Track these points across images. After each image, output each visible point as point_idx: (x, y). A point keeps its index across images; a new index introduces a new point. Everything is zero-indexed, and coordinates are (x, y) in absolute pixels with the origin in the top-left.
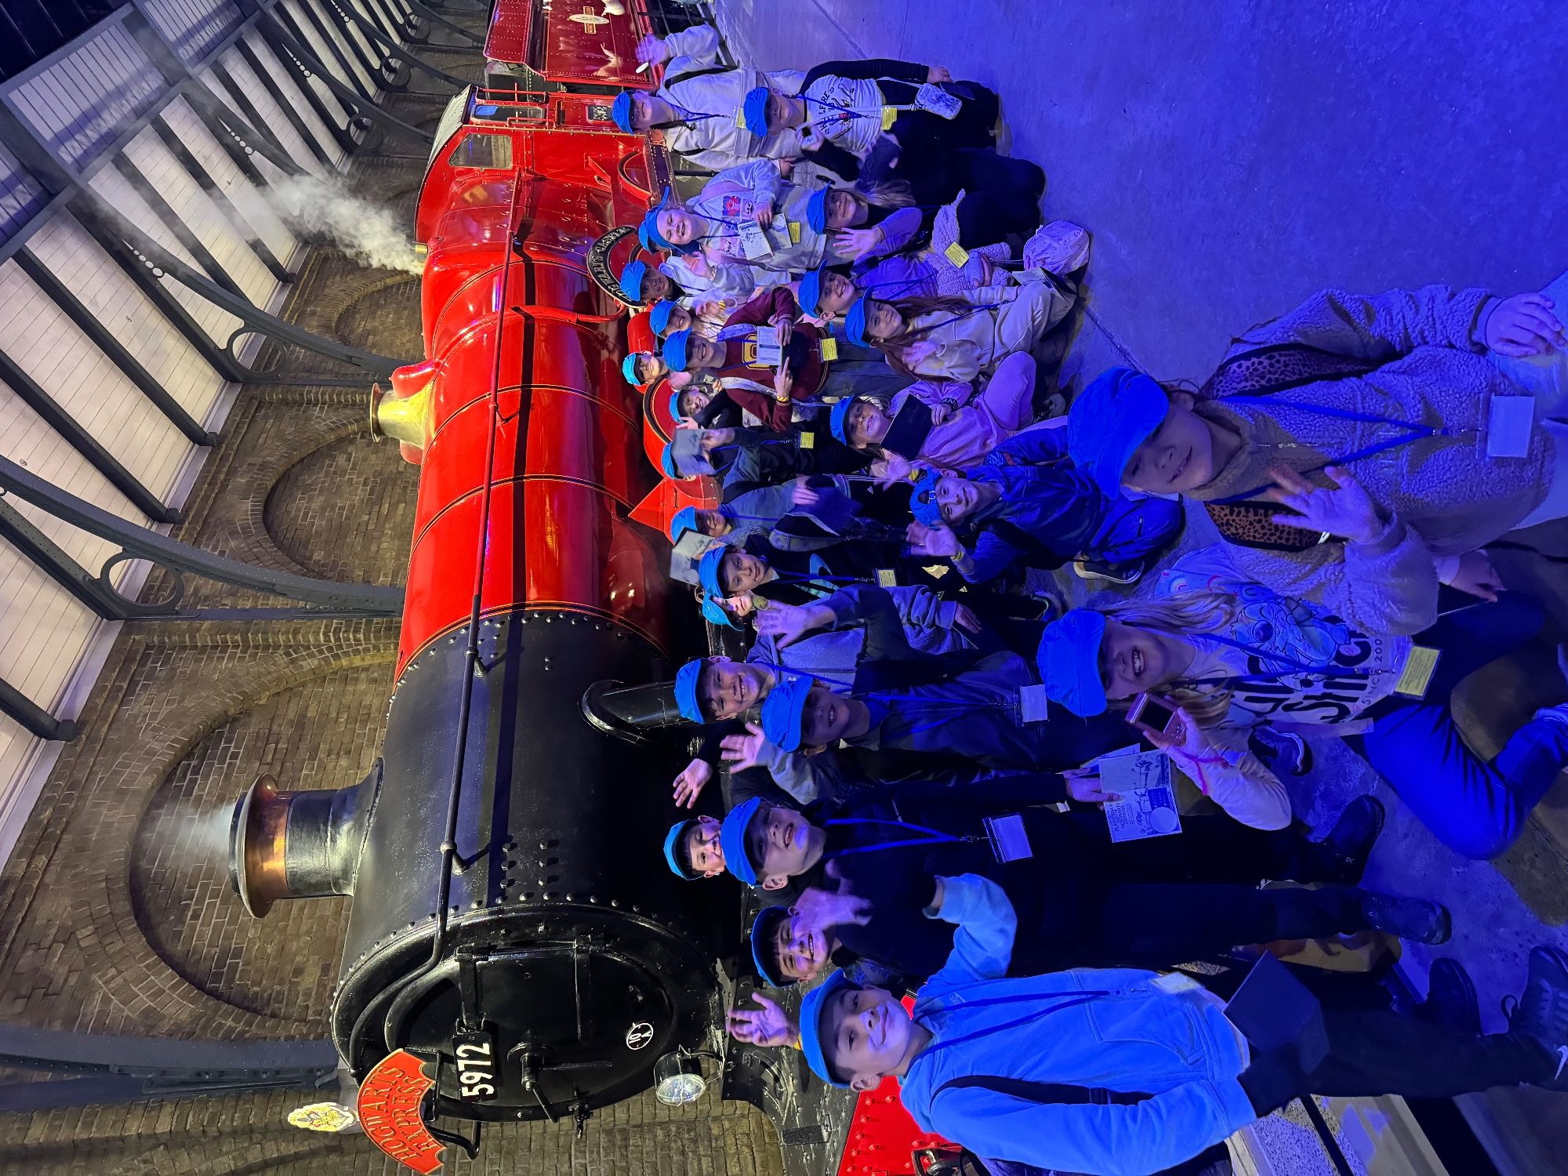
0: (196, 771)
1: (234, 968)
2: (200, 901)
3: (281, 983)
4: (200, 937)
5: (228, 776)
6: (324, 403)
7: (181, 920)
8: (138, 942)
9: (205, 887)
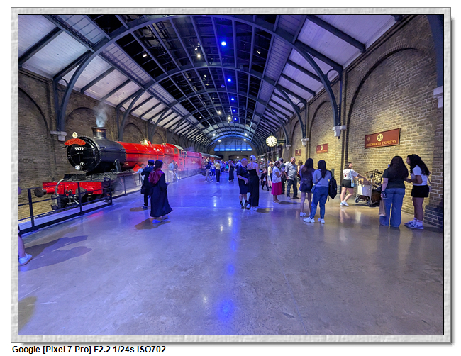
1: (71, 119)
2: (80, 115)
4: (75, 115)
7: (78, 113)
8: (75, 108)
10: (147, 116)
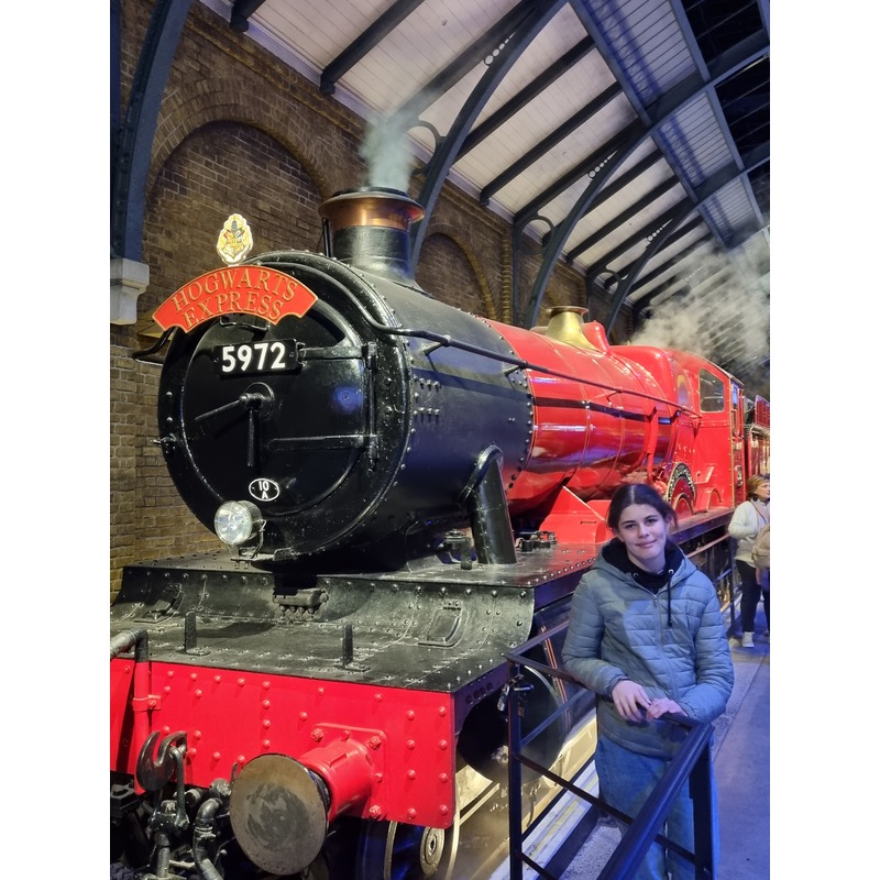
0: (295, 174)
1: (174, 188)
2: (218, 169)
3: (163, 222)
4: (194, 165)
5: (290, 194)
6: (502, 279)
7: (206, 153)
8: (197, 122)
9: (225, 172)
10: (511, 197)
